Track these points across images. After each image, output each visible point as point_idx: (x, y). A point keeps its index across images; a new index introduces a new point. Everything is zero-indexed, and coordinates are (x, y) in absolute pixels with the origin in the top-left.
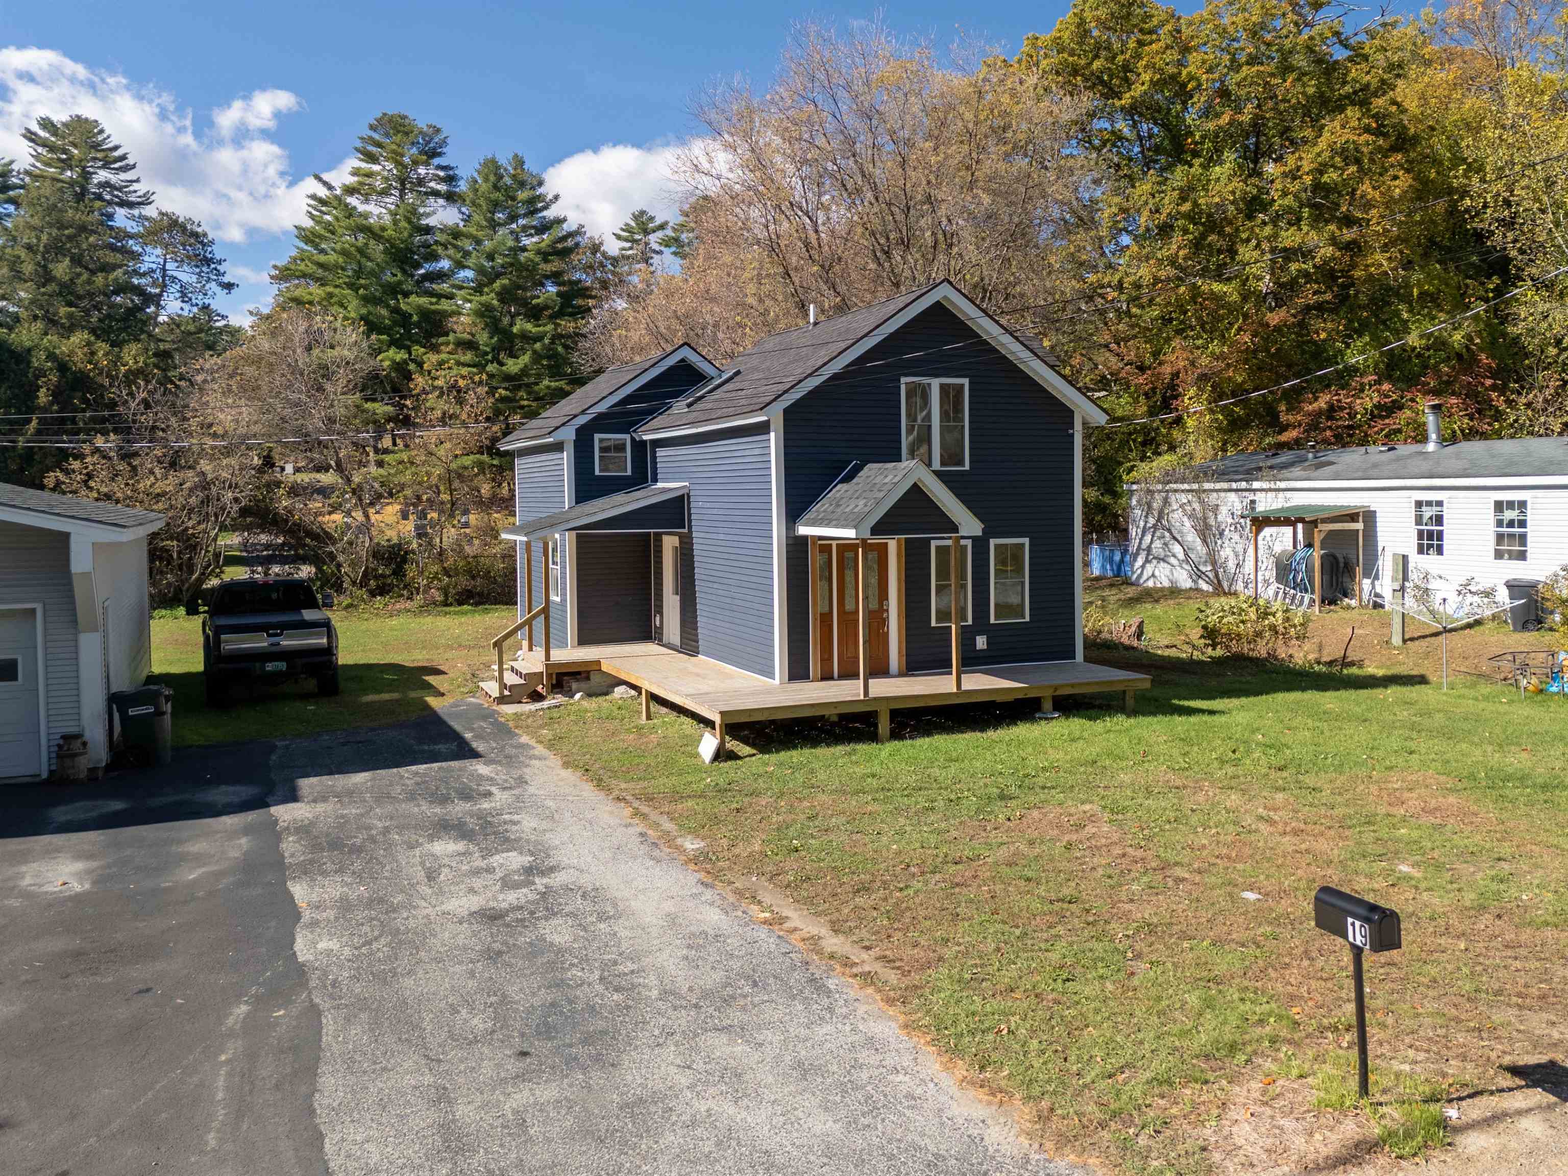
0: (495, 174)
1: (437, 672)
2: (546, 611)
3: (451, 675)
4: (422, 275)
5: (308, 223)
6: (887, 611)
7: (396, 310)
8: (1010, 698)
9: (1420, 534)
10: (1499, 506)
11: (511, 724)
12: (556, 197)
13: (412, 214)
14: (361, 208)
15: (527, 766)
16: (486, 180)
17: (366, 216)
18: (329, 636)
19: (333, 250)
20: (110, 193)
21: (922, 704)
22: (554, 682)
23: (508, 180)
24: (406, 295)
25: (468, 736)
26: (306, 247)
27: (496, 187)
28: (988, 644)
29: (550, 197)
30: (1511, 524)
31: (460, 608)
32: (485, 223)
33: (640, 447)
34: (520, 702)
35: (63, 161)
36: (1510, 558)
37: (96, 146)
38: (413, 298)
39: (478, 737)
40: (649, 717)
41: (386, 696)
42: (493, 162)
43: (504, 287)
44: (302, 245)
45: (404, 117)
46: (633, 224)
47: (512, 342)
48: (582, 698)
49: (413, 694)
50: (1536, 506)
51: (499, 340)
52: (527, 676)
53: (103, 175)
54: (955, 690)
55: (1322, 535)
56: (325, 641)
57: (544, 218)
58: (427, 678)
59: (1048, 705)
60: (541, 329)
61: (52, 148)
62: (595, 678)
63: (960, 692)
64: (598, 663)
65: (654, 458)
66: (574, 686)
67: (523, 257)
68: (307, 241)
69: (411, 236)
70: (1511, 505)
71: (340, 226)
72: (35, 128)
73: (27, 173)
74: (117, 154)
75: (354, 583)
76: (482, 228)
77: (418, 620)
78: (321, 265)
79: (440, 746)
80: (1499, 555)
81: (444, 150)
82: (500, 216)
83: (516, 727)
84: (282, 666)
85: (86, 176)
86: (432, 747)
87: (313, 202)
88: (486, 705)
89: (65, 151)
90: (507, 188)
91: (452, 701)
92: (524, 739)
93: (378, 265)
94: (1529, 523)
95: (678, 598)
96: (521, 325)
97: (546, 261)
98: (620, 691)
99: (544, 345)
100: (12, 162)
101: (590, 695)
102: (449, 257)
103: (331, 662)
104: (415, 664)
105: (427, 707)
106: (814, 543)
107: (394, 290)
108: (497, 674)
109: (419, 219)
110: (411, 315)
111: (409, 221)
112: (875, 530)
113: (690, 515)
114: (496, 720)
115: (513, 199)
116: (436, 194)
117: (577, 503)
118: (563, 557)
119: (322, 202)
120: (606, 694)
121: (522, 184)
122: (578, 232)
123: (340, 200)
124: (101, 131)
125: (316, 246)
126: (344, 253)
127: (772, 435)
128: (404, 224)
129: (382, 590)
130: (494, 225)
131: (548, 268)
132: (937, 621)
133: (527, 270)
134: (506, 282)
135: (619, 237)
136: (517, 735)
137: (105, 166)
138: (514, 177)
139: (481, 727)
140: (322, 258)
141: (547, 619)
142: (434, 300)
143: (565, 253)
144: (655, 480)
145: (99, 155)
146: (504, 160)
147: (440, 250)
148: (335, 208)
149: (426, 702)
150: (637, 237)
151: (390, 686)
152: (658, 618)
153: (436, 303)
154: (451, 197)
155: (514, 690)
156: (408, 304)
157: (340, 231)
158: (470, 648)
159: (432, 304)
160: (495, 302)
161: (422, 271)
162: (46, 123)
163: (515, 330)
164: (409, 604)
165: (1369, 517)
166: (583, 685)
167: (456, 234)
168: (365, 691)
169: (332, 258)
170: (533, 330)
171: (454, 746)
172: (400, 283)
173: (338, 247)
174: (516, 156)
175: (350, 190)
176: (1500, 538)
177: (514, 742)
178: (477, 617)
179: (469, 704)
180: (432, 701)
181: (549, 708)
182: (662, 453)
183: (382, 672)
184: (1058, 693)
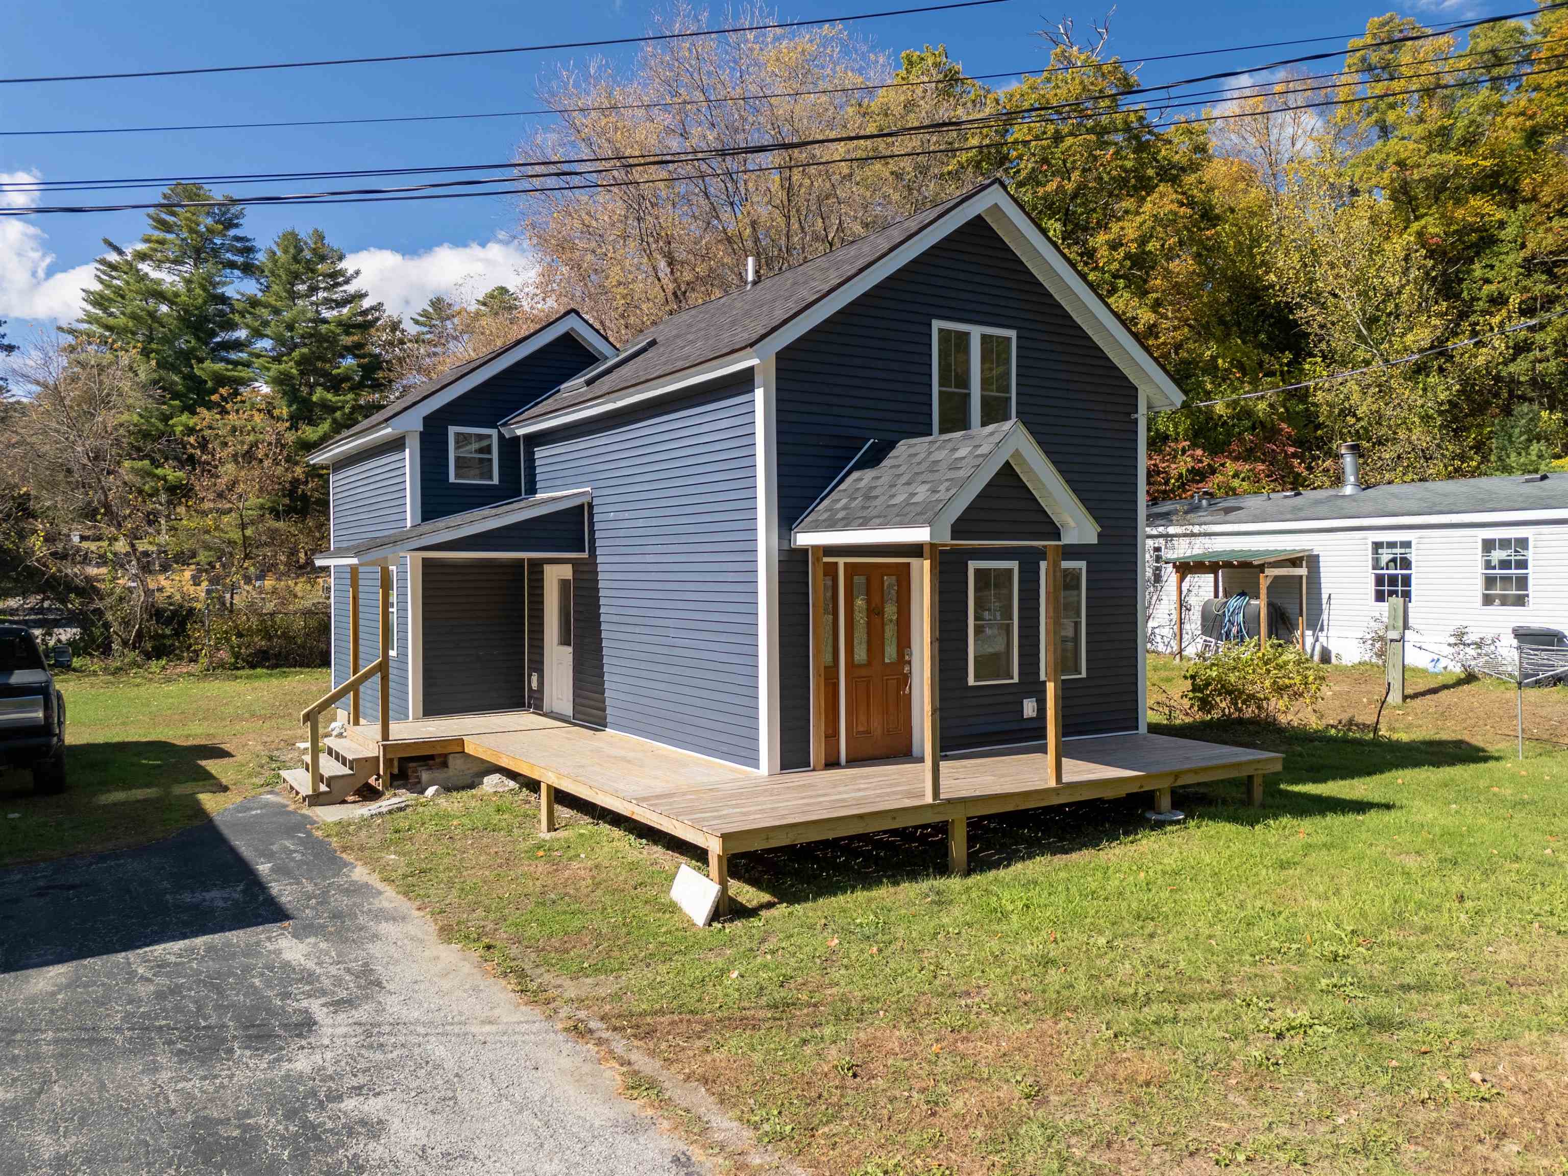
0: (295, 247)
1: (220, 753)
2: (383, 668)
3: (239, 758)
4: (218, 343)
5: (97, 287)
6: (909, 663)
7: (190, 378)
8: (1122, 792)
9: (1379, 580)
10: (1488, 545)
11: (335, 842)
12: (357, 273)
13: (208, 283)
14: (154, 274)
15: (375, 937)
16: (286, 252)
17: (158, 282)
18: (47, 707)
19: (123, 313)
21: (1010, 808)
22: (396, 771)
23: (307, 254)
24: (201, 361)
25: (263, 868)
26: (93, 310)
27: (296, 259)
28: (1037, 710)
29: (350, 272)
30: (1505, 564)
31: (251, 672)
32: (284, 294)
33: (510, 446)
34: (344, 802)
36: (1503, 604)
38: (207, 364)
39: (281, 871)
40: (552, 827)
41: (139, 794)
42: (294, 235)
43: (303, 356)
44: (89, 308)
46: (431, 310)
47: (311, 411)
48: (437, 793)
49: (178, 790)
50: (1540, 544)
51: (297, 409)
52: (353, 764)
54: (1052, 783)
55: (1269, 581)
56: (40, 714)
57: (345, 291)
58: (203, 763)
59: (1165, 802)
60: (342, 398)
62: (455, 764)
63: (1063, 787)
64: (461, 742)
65: (531, 460)
66: (425, 776)
67: (323, 328)
68: (96, 304)
69: (205, 303)
70: (1505, 544)
71: (131, 291)
75: (125, 643)
76: (280, 298)
77: (201, 685)
78: (108, 328)
79: (214, 894)
80: (1488, 600)
81: (241, 221)
82: (301, 288)
83: (344, 849)
86: (198, 896)
87: (102, 267)
88: (292, 807)
90: (308, 261)
91: (239, 799)
92: (360, 873)
93: (170, 330)
94: (1530, 564)
95: (570, 649)
96: (319, 394)
97: (348, 333)
98: (491, 782)
99: (344, 414)
101: (448, 789)
102: (247, 326)
103: (49, 746)
104: (191, 742)
105: (200, 812)
106: (817, 560)
107: (187, 356)
108: (308, 758)
109: (214, 288)
110: (206, 382)
111: (204, 289)
112: (958, 530)
113: (592, 532)
114: (309, 834)
115: (313, 271)
116: (232, 265)
117: (424, 519)
118: (402, 594)
119: (113, 267)
120: (472, 786)
121: (323, 258)
122: (378, 307)
123: (131, 265)
125: (105, 309)
126: (134, 317)
127: (759, 394)
128: (198, 291)
129: (160, 652)
130: (293, 296)
131: (347, 340)
132: (977, 677)
133: (327, 341)
134: (305, 350)
135: (417, 322)
136: (346, 864)
138: (314, 251)
139: (285, 849)
140: (111, 321)
141: (385, 679)
142: (230, 367)
143: (366, 326)
144: (532, 490)
146: (305, 233)
147: (237, 318)
148: (126, 273)
149: (198, 802)
150: (434, 322)
151: (149, 777)
152: (535, 678)
153: (232, 370)
154: (248, 269)
155: (336, 785)
156: (203, 369)
157: (129, 295)
158: (265, 719)
159: (227, 370)
160: (294, 371)
161: (218, 339)
163: (314, 399)
164: (193, 668)
165: (1313, 561)
166: (439, 774)
167: (254, 303)
168: (106, 785)
169: (122, 321)
170: (334, 399)
171: (237, 892)
172: (193, 349)
173: (128, 311)
174: (316, 231)
175: (141, 257)
176: (1490, 581)
177: (341, 880)
178: (275, 682)
179: (266, 805)
180: (209, 801)
181: (390, 812)
182: (541, 453)
183: (139, 755)
184: (1180, 782)
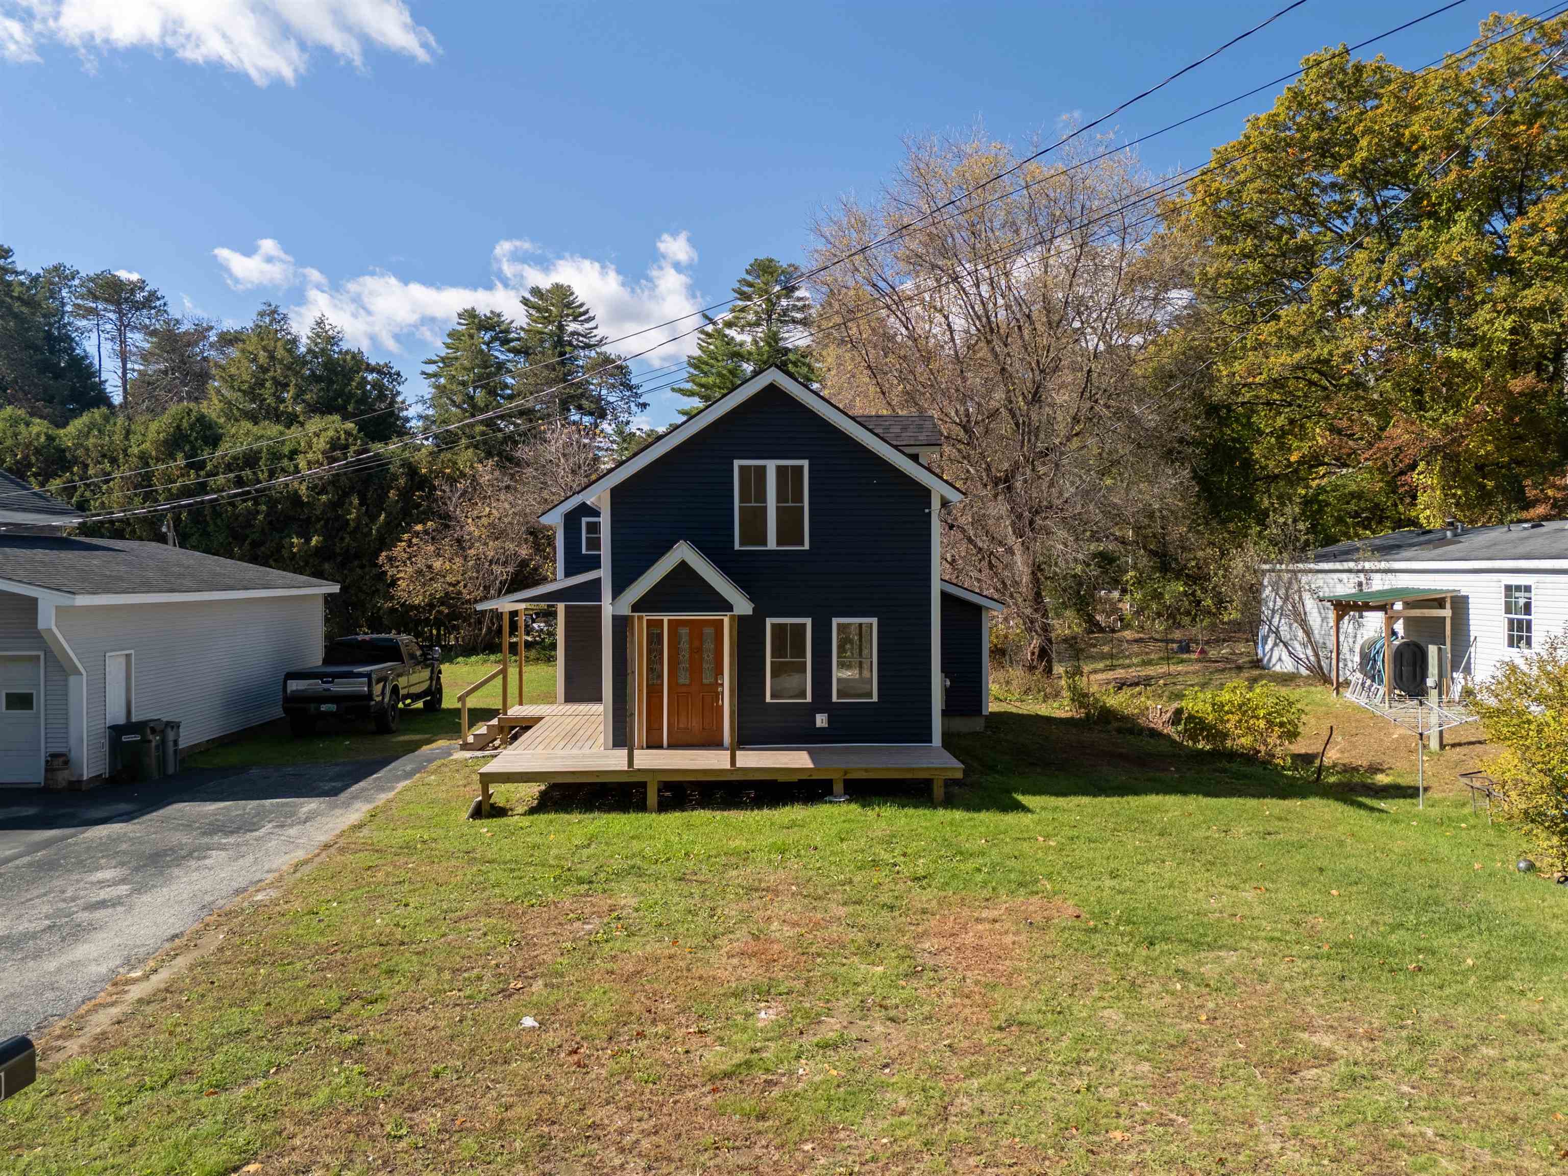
5: (697, 353)
9: (1511, 624)
13: (776, 340)
14: (739, 338)
17: (741, 344)
18: (370, 686)
19: (714, 373)
20: (577, 340)
26: (694, 372)
28: (829, 722)
35: (545, 318)
37: (568, 305)
44: (691, 370)
45: (771, 261)
53: (572, 327)
54: (728, 767)
56: (366, 689)
59: (838, 787)
61: (538, 309)
68: (696, 367)
71: (721, 354)
72: (528, 295)
73: (522, 328)
74: (582, 310)
78: (702, 386)
84: (332, 707)
85: (561, 327)
87: (703, 336)
89: (547, 311)
100: (512, 322)
109: (780, 343)
111: (773, 346)
116: (794, 321)
119: (708, 335)
123: (722, 332)
124: (572, 294)
125: (701, 370)
126: (721, 375)
128: (765, 347)
132: (773, 697)
137: (575, 319)
140: (704, 380)
145: (571, 311)
148: (718, 339)
157: (719, 358)
162: (536, 291)
165: (1460, 604)
173: (717, 370)
175: (729, 325)
